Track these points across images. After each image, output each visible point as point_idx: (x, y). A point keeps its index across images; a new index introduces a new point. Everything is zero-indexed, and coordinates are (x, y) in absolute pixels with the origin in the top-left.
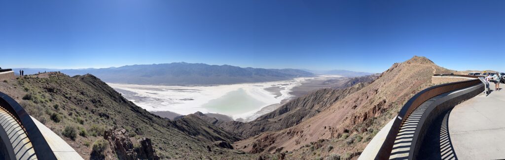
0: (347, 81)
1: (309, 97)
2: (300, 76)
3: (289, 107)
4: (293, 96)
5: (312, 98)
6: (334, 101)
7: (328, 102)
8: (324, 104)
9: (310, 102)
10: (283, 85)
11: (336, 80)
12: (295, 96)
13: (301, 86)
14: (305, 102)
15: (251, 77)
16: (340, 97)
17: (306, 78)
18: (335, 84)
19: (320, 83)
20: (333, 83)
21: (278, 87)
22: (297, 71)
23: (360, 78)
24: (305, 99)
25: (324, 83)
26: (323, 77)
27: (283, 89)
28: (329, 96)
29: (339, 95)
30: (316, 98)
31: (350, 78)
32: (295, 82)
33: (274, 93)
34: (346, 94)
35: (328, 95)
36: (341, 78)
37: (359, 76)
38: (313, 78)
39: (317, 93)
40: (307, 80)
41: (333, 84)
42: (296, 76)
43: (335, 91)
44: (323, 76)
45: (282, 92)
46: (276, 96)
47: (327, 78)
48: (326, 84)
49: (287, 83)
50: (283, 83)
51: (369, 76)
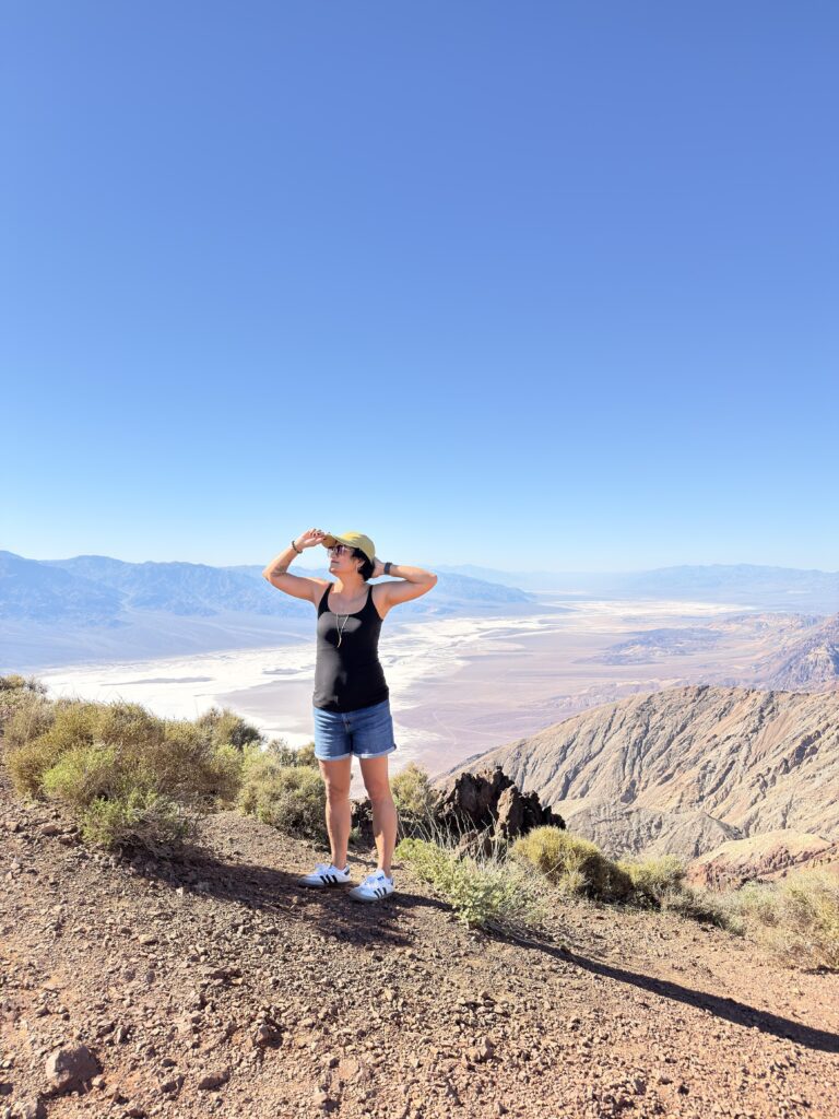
0: (788, 641)
1: (593, 734)
5: (616, 740)
6: (785, 766)
7: (739, 766)
8: (712, 781)
9: (609, 767)
11: (705, 636)
14: (566, 767)
15: (115, 624)
17: (486, 624)
18: (700, 656)
24: (564, 749)
28: (739, 729)
30: (641, 747)
32: (423, 649)
35: (734, 726)
36: (736, 619)
38: (532, 624)
39: (646, 709)
40: (495, 636)
41: (681, 660)
44: (601, 605)
47: (628, 620)
48: (631, 660)
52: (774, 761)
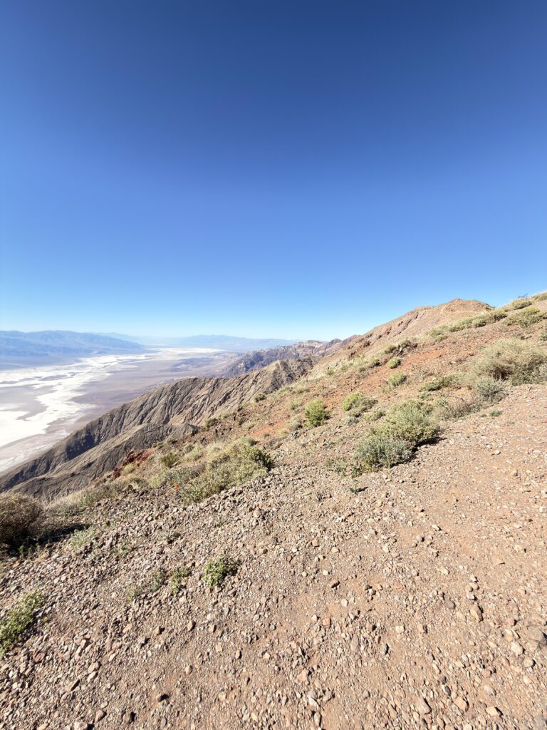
0: (233, 361)
1: (154, 399)
2: (103, 352)
3: (96, 432)
4: (86, 406)
5: (163, 400)
6: (220, 404)
7: (206, 405)
8: (196, 411)
10: (46, 379)
11: (207, 361)
12: (94, 406)
13: (109, 378)
14: (142, 413)
16: (232, 395)
18: (205, 367)
19: (167, 368)
20: (199, 366)
21: (27, 387)
22: (91, 338)
23: (268, 353)
24: (142, 406)
25: (175, 368)
26: (171, 354)
27: (48, 390)
28: (206, 392)
29: (230, 388)
30: (172, 402)
31: (239, 355)
32: (89, 369)
33: (13, 406)
34: (247, 386)
35: (204, 392)
36: (218, 354)
37: (264, 348)
38: (142, 357)
39: (174, 388)
40: (124, 363)
41: (198, 369)
42: (88, 353)
43: (221, 381)
44: (171, 350)
45: (43, 399)
46: (23, 413)
47: (180, 355)
48: (180, 370)
49: (61, 373)
50: (45, 375)
51: (289, 347)
52: (216, 402)
